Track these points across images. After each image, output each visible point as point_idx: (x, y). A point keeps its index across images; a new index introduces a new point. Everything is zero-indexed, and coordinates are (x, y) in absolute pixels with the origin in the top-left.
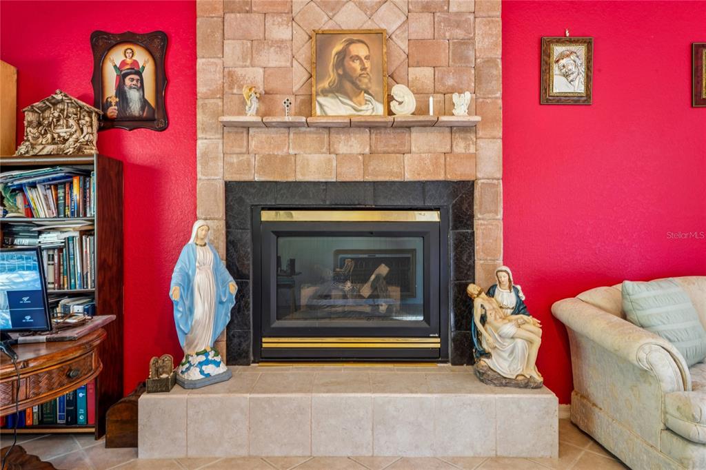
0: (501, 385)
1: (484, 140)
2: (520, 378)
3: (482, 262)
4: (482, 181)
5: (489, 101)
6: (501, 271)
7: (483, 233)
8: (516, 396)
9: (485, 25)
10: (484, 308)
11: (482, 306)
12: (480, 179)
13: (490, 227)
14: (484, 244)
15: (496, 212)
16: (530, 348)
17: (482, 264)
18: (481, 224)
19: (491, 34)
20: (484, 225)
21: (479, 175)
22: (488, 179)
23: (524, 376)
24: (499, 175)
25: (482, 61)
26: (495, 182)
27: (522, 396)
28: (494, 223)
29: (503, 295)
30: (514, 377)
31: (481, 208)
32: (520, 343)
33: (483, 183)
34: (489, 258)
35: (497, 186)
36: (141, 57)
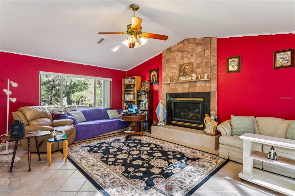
1: (213, 83)
2: (210, 133)
5: (214, 74)
9: (213, 58)
12: (212, 92)
13: (214, 102)
14: (213, 106)
15: (215, 99)
25: (212, 65)
26: (215, 92)
31: (212, 98)
36: (155, 73)
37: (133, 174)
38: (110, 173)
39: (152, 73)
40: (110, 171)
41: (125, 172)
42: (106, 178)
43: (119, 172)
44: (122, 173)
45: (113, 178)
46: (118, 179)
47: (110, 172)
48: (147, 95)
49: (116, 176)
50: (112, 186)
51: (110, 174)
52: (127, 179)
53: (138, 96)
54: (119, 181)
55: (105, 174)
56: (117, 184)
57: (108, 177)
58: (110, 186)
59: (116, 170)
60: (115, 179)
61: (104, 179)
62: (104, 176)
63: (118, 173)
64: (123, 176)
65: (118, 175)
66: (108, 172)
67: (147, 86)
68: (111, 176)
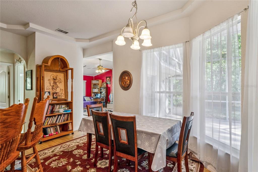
36: (109, 79)
39: (107, 79)
48: (105, 89)
53: (100, 90)
67: (105, 85)
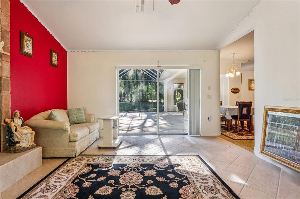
0: (26, 150)
1: (4, 62)
2: (30, 146)
3: (4, 110)
4: (4, 78)
5: (6, 47)
6: (17, 112)
7: (4, 98)
8: (33, 151)
9: (5, 17)
10: (16, 126)
11: (15, 125)
12: (3, 77)
13: (7, 96)
14: (5, 103)
15: (9, 91)
16: (32, 136)
17: (4, 111)
18: (4, 95)
19: (6, 21)
20: (5, 95)
21: (3, 75)
22: (6, 77)
23: (31, 145)
24: (9, 76)
25: (4, 30)
26: (8, 79)
27: (34, 150)
28: (8, 95)
29: (17, 121)
30: (28, 147)
31: (3, 89)
32: (29, 135)
33: (4, 79)
34: (6, 108)
35: (9, 80)
37: (177, 178)
38: (203, 191)
40: (202, 193)
41: (185, 184)
42: (212, 187)
43: (192, 188)
44: (188, 185)
45: (202, 183)
46: (197, 181)
47: (204, 193)
49: (198, 185)
50: (207, 176)
51: (204, 189)
52: (188, 177)
54: (197, 178)
55: (212, 193)
56: (201, 176)
57: (209, 186)
58: (209, 177)
59: (194, 193)
60: (201, 181)
61: (214, 186)
62: (213, 190)
63: (194, 186)
64: (190, 181)
65: (195, 184)
66: (207, 193)
68: (204, 187)
